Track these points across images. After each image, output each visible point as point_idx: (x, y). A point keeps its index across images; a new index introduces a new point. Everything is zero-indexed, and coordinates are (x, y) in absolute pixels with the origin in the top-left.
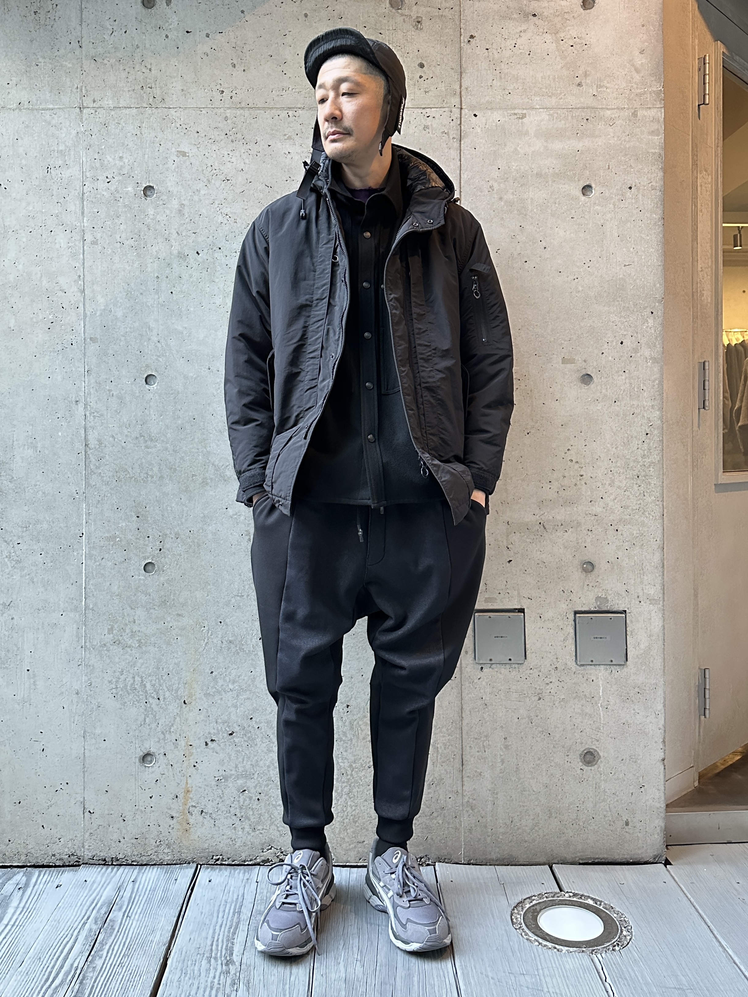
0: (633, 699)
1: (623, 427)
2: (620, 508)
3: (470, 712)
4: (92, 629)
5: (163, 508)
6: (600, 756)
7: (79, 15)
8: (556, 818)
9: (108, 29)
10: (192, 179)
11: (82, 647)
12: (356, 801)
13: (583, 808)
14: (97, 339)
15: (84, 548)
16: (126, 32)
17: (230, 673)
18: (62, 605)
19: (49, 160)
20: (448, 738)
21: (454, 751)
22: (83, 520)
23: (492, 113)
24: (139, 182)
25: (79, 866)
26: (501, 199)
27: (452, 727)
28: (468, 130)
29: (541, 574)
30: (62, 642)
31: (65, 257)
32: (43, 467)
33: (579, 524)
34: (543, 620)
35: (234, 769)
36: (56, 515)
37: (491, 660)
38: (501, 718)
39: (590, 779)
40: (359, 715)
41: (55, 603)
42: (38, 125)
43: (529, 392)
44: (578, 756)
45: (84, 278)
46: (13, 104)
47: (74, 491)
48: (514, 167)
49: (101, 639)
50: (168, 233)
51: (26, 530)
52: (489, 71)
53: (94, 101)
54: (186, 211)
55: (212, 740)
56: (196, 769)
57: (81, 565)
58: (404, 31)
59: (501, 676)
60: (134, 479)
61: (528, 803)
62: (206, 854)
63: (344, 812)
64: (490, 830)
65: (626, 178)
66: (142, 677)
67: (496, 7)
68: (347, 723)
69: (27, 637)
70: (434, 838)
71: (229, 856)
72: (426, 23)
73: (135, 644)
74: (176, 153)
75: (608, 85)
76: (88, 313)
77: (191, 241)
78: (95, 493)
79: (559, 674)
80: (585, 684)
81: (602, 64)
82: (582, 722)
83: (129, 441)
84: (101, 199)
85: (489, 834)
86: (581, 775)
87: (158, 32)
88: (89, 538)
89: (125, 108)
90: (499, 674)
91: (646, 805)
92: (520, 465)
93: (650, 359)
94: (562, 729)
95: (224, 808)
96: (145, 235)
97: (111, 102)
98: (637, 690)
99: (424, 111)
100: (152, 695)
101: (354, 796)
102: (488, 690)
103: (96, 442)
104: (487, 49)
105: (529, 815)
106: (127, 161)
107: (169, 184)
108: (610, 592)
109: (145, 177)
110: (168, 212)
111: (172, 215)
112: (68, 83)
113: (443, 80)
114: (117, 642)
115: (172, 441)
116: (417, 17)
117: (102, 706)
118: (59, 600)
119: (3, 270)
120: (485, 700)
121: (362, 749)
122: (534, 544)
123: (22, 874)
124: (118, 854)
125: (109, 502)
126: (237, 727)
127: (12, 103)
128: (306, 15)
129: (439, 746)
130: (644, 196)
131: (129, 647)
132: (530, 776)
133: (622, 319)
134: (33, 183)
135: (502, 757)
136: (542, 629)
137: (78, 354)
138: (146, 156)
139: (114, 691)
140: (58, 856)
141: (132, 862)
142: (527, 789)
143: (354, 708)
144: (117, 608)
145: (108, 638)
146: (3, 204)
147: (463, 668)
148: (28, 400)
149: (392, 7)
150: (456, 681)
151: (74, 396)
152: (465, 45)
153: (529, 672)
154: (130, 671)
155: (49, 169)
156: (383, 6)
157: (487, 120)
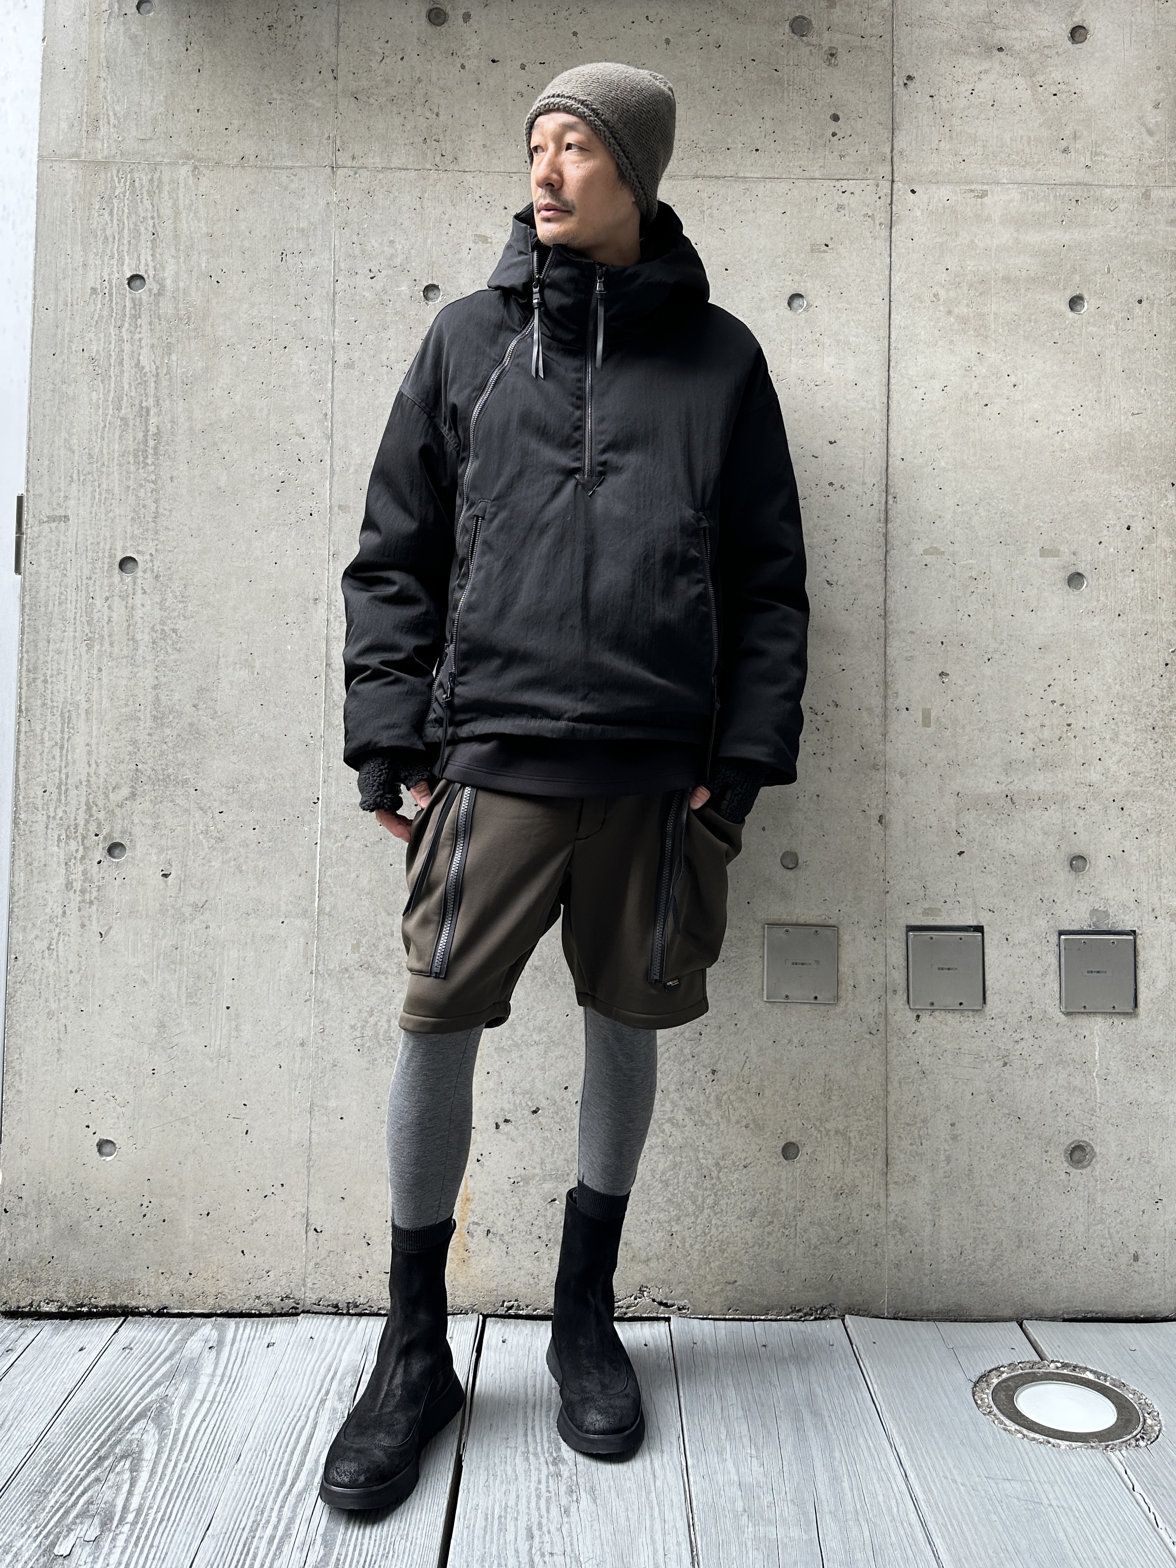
0: (1145, 1066)
1: (1130, 653)
2: (1127, 776)
3: (900, 1084)
4: (329, 945)
6: (1095, 1153)
7: (335, 33)
8: (1028, 1247)
9: (376, 53)
11: (312, 973)
12: (725, 1219)
13: (1068, 1233)
14: (348, 508)
15: (319, 821)
16: (402, 59)
17: (534, 1016)
18: (283, 909)
19: (283, 243)
20: (867, 1122)
21: (875, 1143)
22: (318, 779)
23: (938, 189)
24: (417, 279)
25: (297, 1314)
26: (950, 312)
27: (872, 1106)
28: (903, 212)
29: (1009, 874)
30: (281, 964)
31: (304, 385)
32: (262, 696)
33: (1065, 798)
34: (1011, 944)
35: (538, 1166)
36: (279, 770)
37: (932, 1004)
38: (947, 1093)
39: (1080, 1188)
40: (730, 1086)
41: (273, 904)
42: (269, 190)
43: (991, 598)
44: (1062, 1152)
45: (332, 418)
46: (233, 158)
47: (308, 733)
48: (969, 268)
49: (342, 960)
51: (234, 792)
52: (934, 128)
53: (353, 158)
55: (506, 1121)
56: (481, 1165)
57: (314, 846)
58: (811, 68)
59: (948, 1030)
61: (987, 1224)
62: (493, 1299)
63: (706, 1235)
64: (927, 1266)
65: (1133, 286)
67: (945, 36)
68: (712, 1098)
69: (228, 956)
70: (843, 1278)
71: (528, 1302)
72: (843, 57)
73: (392, 969)
74: (472, 238)
75: (1107, 152)
76: (337, 469)
79: (1034, 1027)
80: (1073, 1042)
81: (1098, 122)
82: (1068, 1100)
84: (361, 302)
85: (927, 1272)
86: (1066, 1183)
87: (450, 60)
88: (327, 806)
89: (399, 169)
90: (943, 1026)
91: (1165, 1230)
92: (976, 707)
93: (1171, 553)
94: (1037, 1110)
95: (522, 1227)
97: (378, 160)
98: (1151, 1052)
99: (838, 184)
101: (722, 1210)
102: (928, 1050)
104: (931, 96)
105: (988, 1244)
106: (400, 247)
107: (463, 283)
108: (1112, 903)
109: (426, 271)
112: (316, 131)
113: (867, 140)
114: (366, 966)
116: (831, 48)
117: (339, 1065)
118: (280, 900)
119: (211, 403)
120: (922, 1065)
121: (734, 1137)
122: (997, 828)
123: (209, 1326)
124: (357, 1297)
126: (544, 1101)
127: (231, 156)
128: (668, 41)
129: (851, 1135)
130: (1160, 314)
131: (384, 973)
132: (989, 1183)
133: (1129, 493)
134: (260, 276)
135: (948, 1153)
136: (1008, 958)
137: (319, 529)
138: (429, 241)
139: (358, 1041)
140: (264, 1299)
141: (380, 1309)
142: (985, 1203)
143: (724, 1075)
144: (367, 914)
145: (352, 959)
146: (214, 304)
147: (889, 1016)
148: (243, 597)
149: (793, 32)
150: (879, 1036)
151: (312, 591)
152: (899, 90)
153: (989, 1023)
154: (384, 1011)
155: (284, 256)
156: (781, 30)
157: (929, 198)
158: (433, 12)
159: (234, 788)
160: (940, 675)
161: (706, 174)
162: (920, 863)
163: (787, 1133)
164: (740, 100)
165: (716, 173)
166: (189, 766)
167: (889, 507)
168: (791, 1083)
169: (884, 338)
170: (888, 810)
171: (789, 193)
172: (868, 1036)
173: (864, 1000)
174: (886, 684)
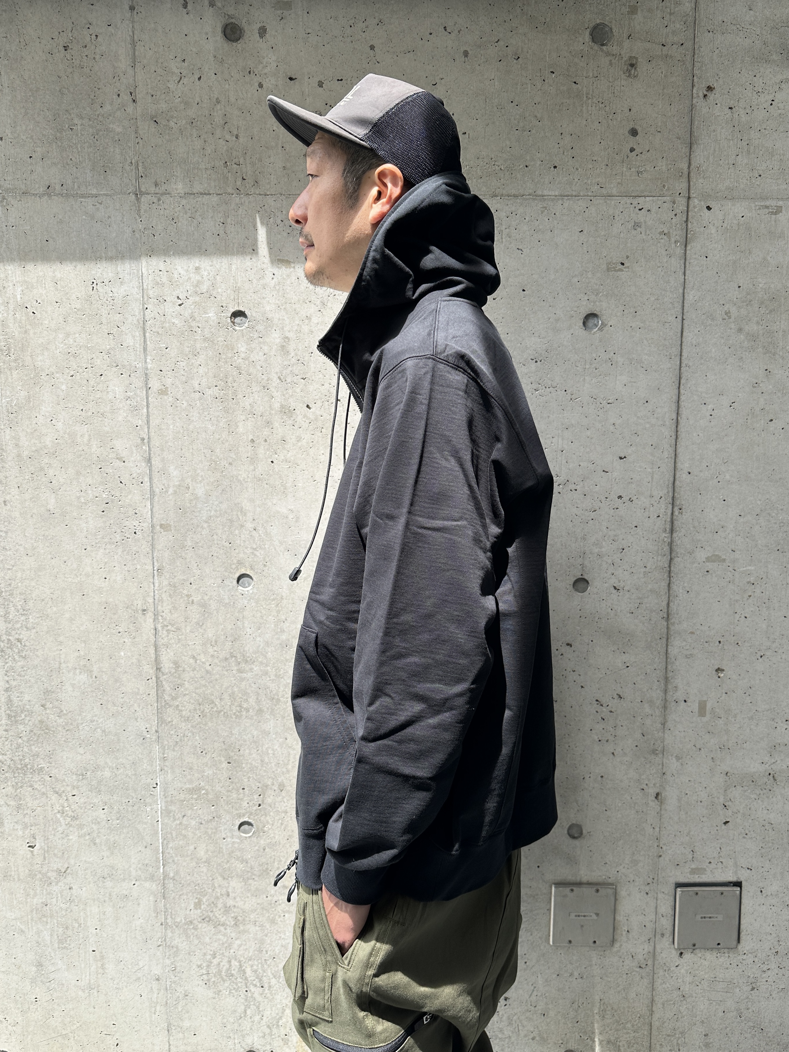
3: (663, 1005)
4: (175, 903)
5: (262, 751)
7: (131, 52)
9: (174, 73)
10: (299, 301)
11: (162, 924)
14: (170, 526)
15: (159, 803)
16: (200, 78)
18: (134, 873)
19: (93, 272)
20: (634, 1034)
22: (156, 767)
23: (733, 205)
24: (224, 305)
26: (740, 330)
27: (639, 1022)
28: (698, 230)
29: (767, 839)
30: (135, 917)
31: (121, 411)
32: (100, 697)
34: (764, 896)
36: (121, 760)
37: (694, 944)
38: (702, 1011)
41: (124, 871)
42: (77, 219)
43: (766, 601)
45: (149, 442)
46: (39, 188)
47: (144, 729)
48: (761, 285)
49: (186, 915)
50: (266, 378)
51: (83, 779)
52: (731, 142)
54: (291, 347)
57: (156, 824)
58: (611, 79)
59: (706, 963)
60: (222, 713)
66: (240, 962)
67: (747, 42)
68: (504, 1018)
69: (90, 911)
72: (643, 67)
73: (229, 921)
76: (157, 491)
77: (298, 390)
78: (172, 732)
79: (780, 960)
83: (216, 663)
84: (170, 330)
87: (248, 79)
88: (165, 790)
89: (201, 194)
90: (702, 961)
92: (747, 698)
94: (779, 1024)
96: (235, 381)
97: (180, 186)
99: (635, 202)
100: (254, 982)
102: (688, 979)
103: (171, 665)
104: (731, 108)
106: (206, 274)
107: (268, 308)
109: (232, 297)
110: (266, 348)
111: (273, 353)
112: (118, 156)
113: (665, 155)
114: (207, 919)
115: (274, 663)
116: (631, 57)
117: (190, 995)
118: (130, 867)
119: (35, 430)
120: (683, 991)
122: (759, 801)
125: (190, 743)
127: (37, 186)
128: (466, 54)
129: (621, 1044)
131: (223, 925)
134: (73, 306)
136: (762, 906)
137: (143, 546)
138: (234, 267)
139: (205, 977)
143: (514, 1001)
144: (205, 878)
145: (195, 914)
146: (32, 335)
147: (657, 954)
148: (77, 609)
149: (593, 41)
150: (647, 970)
151: (140, 603)
152: (699, 102)
153: (740, 957)
154: (225, 954)
155: (94, 285)
156: (581, 39)
157: (725, 215)
158: (229, 27)
159: (83, 775)
160: (717, 670)
161: (504, 192)
162: (690, 831)
163: (567, 1043)
164: (539, 115)
165: (513, 192)
166: (42, 756)
167: (675, 517)
168: (571, 1006)
169: (676, 356)
170: (664, 788)
171: (587, 211)
172: (638, 969)
173: (636, 942)
174: (666, 678)
